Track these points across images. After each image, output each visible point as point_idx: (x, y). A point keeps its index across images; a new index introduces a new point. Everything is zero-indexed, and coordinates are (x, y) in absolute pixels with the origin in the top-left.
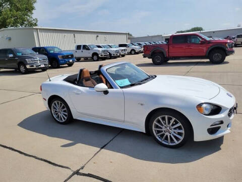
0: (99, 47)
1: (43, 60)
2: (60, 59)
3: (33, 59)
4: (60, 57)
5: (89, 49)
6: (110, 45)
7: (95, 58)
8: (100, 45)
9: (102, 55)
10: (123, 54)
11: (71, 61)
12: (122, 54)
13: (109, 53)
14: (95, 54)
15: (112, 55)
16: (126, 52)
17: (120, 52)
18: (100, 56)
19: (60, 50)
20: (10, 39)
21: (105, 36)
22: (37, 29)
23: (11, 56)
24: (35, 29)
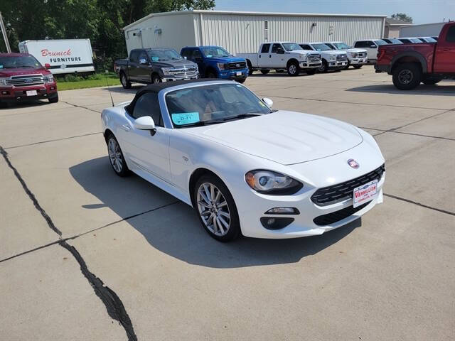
0: (306, 47)
1: (189, 70)
2: (220, 69)
3: (172, 69)
4: (220, 67)
5: (283, 52)
6: (332, 43)
7: (292, 69)
8: (310, 44)
9: (306, 65)
10: (357, 62)
11: (239, 74)
12: (353, 62)
13: (323, 60)
14: (293, 62)
15: (330, 65)
16: (364, 60)
17: (350, 58)
18: (301, 65)
19: (226, 53)
20: (160, 32)
21: (331, 24)
22: (199, 14)
23: (143, 61)
24: (196, 13)
